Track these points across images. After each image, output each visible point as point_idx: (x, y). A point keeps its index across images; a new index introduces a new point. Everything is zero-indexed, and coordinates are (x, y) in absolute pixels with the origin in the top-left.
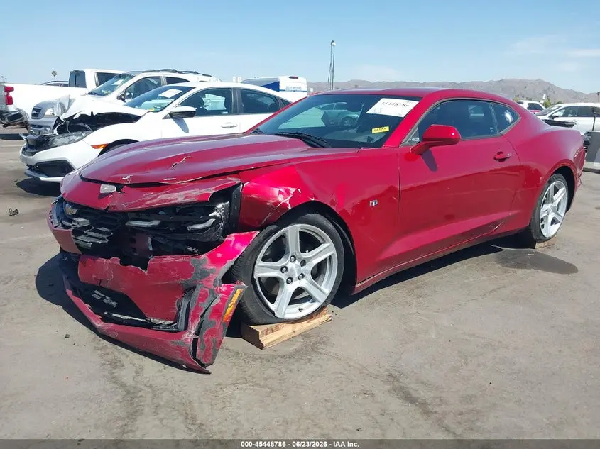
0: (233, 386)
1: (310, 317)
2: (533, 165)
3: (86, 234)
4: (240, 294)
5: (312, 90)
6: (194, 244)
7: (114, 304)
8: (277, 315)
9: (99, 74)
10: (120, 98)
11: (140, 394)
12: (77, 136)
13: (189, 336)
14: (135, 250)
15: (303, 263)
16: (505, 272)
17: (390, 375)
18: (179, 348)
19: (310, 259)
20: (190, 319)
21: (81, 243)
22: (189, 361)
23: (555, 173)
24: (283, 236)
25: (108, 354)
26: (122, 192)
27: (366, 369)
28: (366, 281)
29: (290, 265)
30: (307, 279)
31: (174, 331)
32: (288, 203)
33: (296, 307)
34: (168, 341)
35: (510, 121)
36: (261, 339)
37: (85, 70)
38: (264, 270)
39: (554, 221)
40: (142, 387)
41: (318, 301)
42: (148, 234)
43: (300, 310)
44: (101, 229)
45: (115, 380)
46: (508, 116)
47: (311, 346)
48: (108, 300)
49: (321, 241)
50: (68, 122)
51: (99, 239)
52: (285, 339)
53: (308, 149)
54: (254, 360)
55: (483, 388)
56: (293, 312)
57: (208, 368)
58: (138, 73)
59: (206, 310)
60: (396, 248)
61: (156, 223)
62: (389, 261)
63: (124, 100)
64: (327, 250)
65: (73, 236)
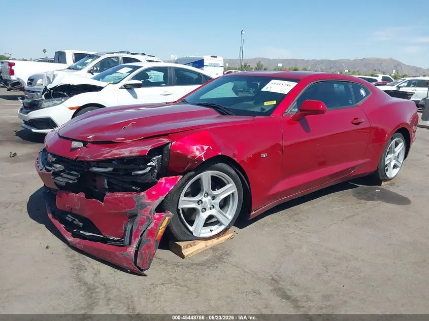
0: (162, 286)
1: (218, 235)
2: (380, 126)
3: (61, 176)
4: (169, 220)
5: (227, 65)
6: (136, 184)
7: (81, 224)
8: (194, 234)
9: (75, 54)
10: (90, 72)
11: (97, 290)
12: (58, 101)
13: (132, 250)
14: (96, 188)
15: (214, 198)
16: (359, 203)
17: (273, 279)
18: (125, 258)
19: (218, 195)
20: (133, 238)
21: (58, 182)
22: (132, 268)
23: (395, 133)
24: (199, 179)
25: (76, 260)
26: (87, 147)
27: (256, 275)
28: (258, 210)
29: (204, 199)
30: (216, 209)
31: (122, 245)
32: (202, 156)
33: (208, 229)
34: (118, 253)
35: (364, 95)
36: (183, 251)
37: (66, 51)
38: (186, 203)
39: (395, 166)
40: (98, 285)
41: (224, 225)
42: (104, 176)
43: (211, 231)
44: (72, 172)
45: (80, 280)
46: (363, 92)
47: (218, 257)
48: (76, 222)
49: (226, 182)
50: (52, 91)
51: (70, 179)
52: (200, 251)
53: (218, 117)
54: (178, 266)
55: (338, 290)
56: (206, 232)
57: (145, 272)
58: (103, 54)
59: (145, 231)
60: (280, 187)
61: (110, 169)
62: (275, 196)
63: (92, 74)
64: (230, 189)
65: (53, 177)
